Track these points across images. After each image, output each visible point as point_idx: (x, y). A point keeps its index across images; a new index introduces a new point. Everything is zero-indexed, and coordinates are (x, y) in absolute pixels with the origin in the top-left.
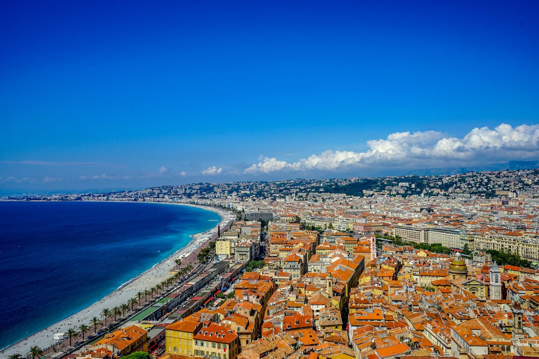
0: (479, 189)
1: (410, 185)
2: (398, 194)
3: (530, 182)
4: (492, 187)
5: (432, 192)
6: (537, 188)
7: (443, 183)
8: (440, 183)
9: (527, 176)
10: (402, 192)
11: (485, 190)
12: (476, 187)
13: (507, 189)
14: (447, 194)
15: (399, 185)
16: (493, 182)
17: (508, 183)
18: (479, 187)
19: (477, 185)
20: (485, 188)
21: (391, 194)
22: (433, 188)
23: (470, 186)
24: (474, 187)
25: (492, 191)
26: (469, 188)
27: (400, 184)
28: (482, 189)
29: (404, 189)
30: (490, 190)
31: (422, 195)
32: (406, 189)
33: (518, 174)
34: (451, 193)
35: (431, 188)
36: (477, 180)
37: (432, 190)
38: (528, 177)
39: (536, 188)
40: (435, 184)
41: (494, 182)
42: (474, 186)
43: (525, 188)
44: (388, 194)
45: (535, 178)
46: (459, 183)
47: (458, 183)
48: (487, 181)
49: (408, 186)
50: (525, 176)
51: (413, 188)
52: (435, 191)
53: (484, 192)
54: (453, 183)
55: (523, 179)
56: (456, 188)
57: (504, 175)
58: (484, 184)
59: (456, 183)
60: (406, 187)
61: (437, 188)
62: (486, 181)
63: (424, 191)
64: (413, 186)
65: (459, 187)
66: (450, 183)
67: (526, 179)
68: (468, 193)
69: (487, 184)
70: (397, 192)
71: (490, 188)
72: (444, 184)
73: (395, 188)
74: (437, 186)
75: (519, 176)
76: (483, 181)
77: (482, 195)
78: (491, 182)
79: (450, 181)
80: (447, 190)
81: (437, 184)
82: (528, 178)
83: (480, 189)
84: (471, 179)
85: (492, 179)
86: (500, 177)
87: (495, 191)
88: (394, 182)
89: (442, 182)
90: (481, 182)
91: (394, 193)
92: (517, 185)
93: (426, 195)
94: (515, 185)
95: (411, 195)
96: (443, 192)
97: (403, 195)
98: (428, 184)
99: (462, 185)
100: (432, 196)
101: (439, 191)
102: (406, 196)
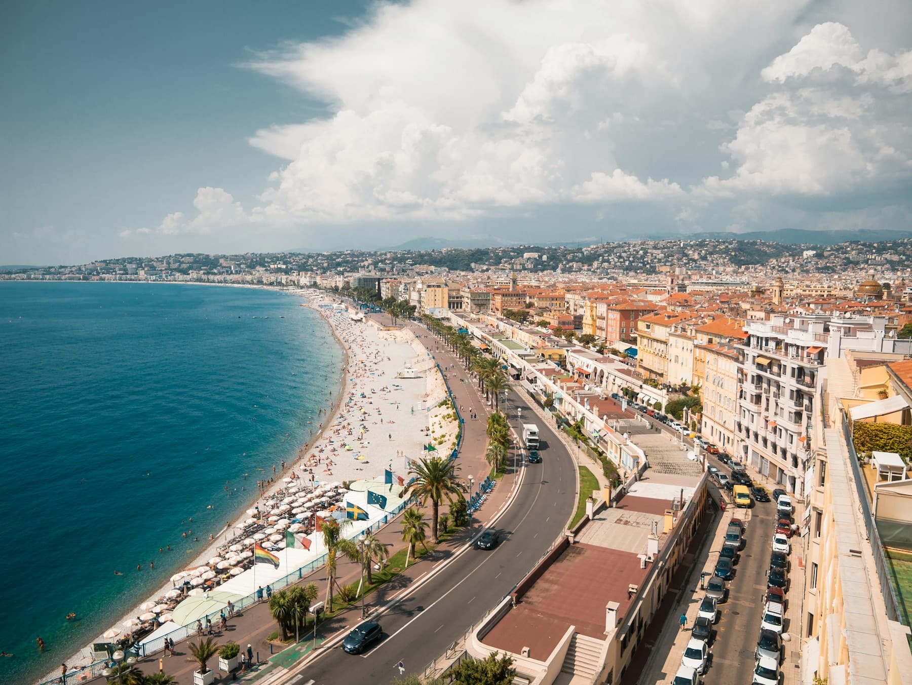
0: (633, 264)
1: (540, 257)
2: (524, 269)
3: (696, 257)
4: (649, 261)
5: (571, 267)
8: (579, 255)
10: (529, 266)
12: (630, 261)
14: (593, 270)
15: (525, 257)
18: (633, 261)
20: (641, 263)
21: (515, 268)
22: (572, 261)
23: (622, 260)
26: (621, 262)
27: (526, 255)
28: (638, 265)
29: (532, 262)
30: (648, 266)
31: (559, 270)
32: (535, 261)
34: (598, 269)
35: (569, 261)
37: (571, 264)
38: (693, 249)
39: (704, 264)
40: (573, 256)
41: (652, 255)
42: (627, 259)
43: (691, 264)
44: (510, 269)
45: (701, 251)
46: (607, 255)
48: (642, 253)
49: (537, 258)
50: (689, 248)
51: (545, 261)
52: (574, 265)
53: (641, 268)
54: (599, 256)
55: (687, 252)
56: (604, 261)
57: (664, 246)
58: (639, 256)
59: (602, 255)
60: (535, 259)
61: (577, 262)
63: (560, 266)
64: (544, 258)
65: (607, 261)
66: (593, 255)
67: (691, 252)
68: (621, 268)
69: (643, 257)
70: (523, 267)
71: (648, 263)
72: (585, 256)
73: (518, 260)
74: (576, 259)
76: (638, 252)
77: (638, 272)
78: (648, 254)
79: (593, 252)
80: (591, 265)
81: (576, 257)
83: (635, 264)
84: (622, 250)
85: (649, 250)
87: (654, 266)
88: (512, 254)
89: (583, 254)
90: (635, 255)
91: (519, 267)
92: (681, 259)
93: (564, 271)
94: (679, 259)
95: (542, 271)
96: (586, 267)
97: (531, 271)
98: (564, 255)
99: (610, 258)
100: (572, 272)
101: (580, 264)
102: (536, 272)
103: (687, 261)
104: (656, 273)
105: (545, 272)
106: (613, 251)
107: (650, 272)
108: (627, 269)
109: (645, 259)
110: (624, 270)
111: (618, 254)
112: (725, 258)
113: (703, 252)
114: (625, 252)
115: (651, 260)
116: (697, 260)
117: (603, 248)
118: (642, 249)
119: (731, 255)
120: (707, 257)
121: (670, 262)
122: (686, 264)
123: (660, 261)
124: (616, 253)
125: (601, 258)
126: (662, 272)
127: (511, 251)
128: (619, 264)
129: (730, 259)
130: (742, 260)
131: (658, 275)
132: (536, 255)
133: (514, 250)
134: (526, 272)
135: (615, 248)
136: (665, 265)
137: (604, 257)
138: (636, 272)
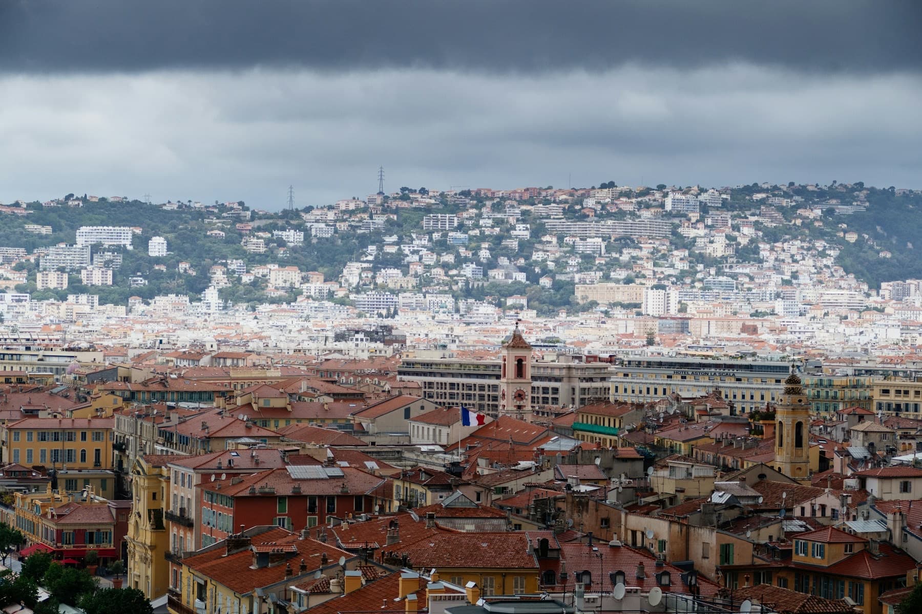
0: (491, 273)
1: (142, 242)
2: (77, 287)
3: (718, 248)
4: (551, 265)
5: (259, 284)
6: (752, 279)
7: (308, 236)
8: (293, 237)
9: (701, 220)
10: (97, 276)
11: (521, 277)
12: (479, 264)
13: (622, 274)
14: (340, 294)
15: (80, 241)
16: (554, 240)
17: (626, 246)
18: (492, 264)
19: (484, 254)
20: (521, 269)
21: (39, 285)
22: (262, 259)
23: (449, 258)
24: (466, 260)
25: (557, 286)
26: (446, 266)
27: (85, 235)
28: (508, 276)
29: (107, 264)
30: (545, 282)
31: (211, 295)
32: (119, 260)
33: (662, 206)
34: (358, 290)
35: (253, 260)
36: (477, 226)
37: (259, 271)
38: (709, 222)
39: (747, 275)
40: (268, 242)
41: (561, 239)
42: (469, 254)
43: (699, 276)
44: (19, 289)
45: (736, 228)
46: (394, 238)
47: (388, 239)
48: (526, 235)
49: (130, 248)
50: (694, 217)
51: (158, 260)
52: (272, 277)
53: (519, 290)
54: (364, 241)
55: (688, 232)
56: (382, 262)
57: (604, 207)
58: (514, 244)
59: (376, 238)
60: (120, 249)
61: (283, 264)
62: (522, 231)
63: (219, 276)
64: (158, 246)
65: (397, 261)
66: (345, 237)
67: (702, 231)
68: (445, 292)
69: (526, 248)
70: (71, 281)
71: (545, 272)
72: (314, 241)
73: (53, 255)
74: (281, 253)
75: (669, 215)
76: (508, 230)
77: (510, 302)
78: (547, 238)
79: (343, 227)
80: (333, 276)
81: (281, 243)
82: (707, 226)
83: (497, 275)
84: (451, 221)
85: (549, 223)
86: (584, 217)
87: (568, 283)
88: (31, 227)
89: (307, 232)
90: (499, 239)
91: (53, 281)
92: (664, 257)
93: (229, 296)
94: (658, 258)
95: (147, 296)
96: (317, 284)
97: (106, 296)
98: (234, 240)
99: (406, 249)
100: (261, 301)
101: (293, 275)
102: (122, 299)
103: (685, 266)
104: (573, 308)
105: (161, 302)
106: (417, 225)
107: (554, 303)
108: (468, 293)
109: (537, 256)
110: (456, 298)
111: (436, 236)
112: (823, 254)
113: (746, 230)
114: (461, 227)
115: (556, 261)
116: (724, 258)
117: (385, 211)
118: (525, 217)
119: (843, 242)
120: (756, 251)
121: (626, 266)
122: (682, 275)
123: (588, 261)
124: (430, 233)
125: (372, 248)
126: (594, 304)
127: (28, 218)
128: (438, 272)
129: (839, 260)
130: (883, 261)
131: (582, 317)
132: (125, 236)
133: (39, 212)
134: (83, 298)
135: (428, 210)
136: (607, 278)
137: (381, 244)
138: (499, 305)
